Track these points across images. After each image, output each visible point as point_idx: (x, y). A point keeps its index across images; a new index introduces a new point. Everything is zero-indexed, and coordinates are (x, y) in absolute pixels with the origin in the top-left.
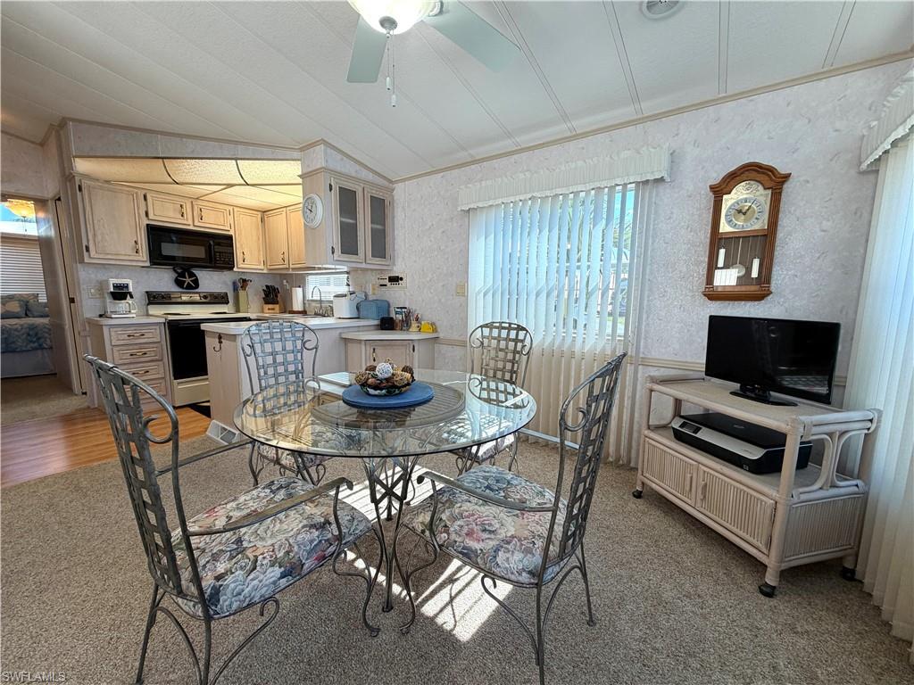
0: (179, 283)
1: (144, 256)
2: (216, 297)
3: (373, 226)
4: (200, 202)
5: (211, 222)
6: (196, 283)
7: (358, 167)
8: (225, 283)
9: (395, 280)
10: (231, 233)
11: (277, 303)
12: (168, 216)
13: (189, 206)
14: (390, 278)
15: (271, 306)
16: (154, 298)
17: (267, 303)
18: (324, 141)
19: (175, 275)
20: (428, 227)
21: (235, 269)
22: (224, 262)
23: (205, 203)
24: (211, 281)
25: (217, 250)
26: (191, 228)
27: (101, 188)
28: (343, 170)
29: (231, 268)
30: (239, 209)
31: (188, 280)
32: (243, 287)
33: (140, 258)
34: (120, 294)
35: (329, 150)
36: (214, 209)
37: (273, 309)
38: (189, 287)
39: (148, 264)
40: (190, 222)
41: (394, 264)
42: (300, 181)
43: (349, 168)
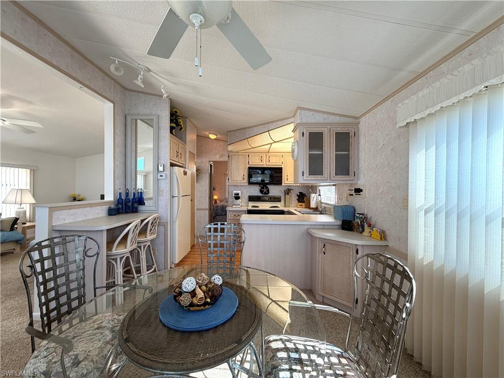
0: (261, 192)
1: (246, 180)
2: (275, 198)
3: (337, 153)
4: (270, 154)
5: (274, 162)
6: (268, 191)
7: (325, 116)
8: (281, 191)
9: (358, 191)
10: (282, 166)
11: (304, 202)
12: (256, 162)
13: (265, 156)
14: (355, 189)
15: (301, 204)
16: (252, 199)
17: (299, 202)
18: (300, 107)
19: (260, 188)
20: (380, 147)
21: (283, 184)
22: (278, 181)
23: (271, 154)
24: (274, 191)
25: (275, 175)
26: (265, 166)
27: (235, 155)
28: (314, 121)
29: (281, 184)
30: (286, 154)
31: (265, 190)
32: (288, 194)
33: (244, 182)
34: (237, 197)
35: (303, 112)
36: (275, 156)
37: (302, 205)
38: (265, 193)
39: (247, 184)
40: (265, 164)
41: (358, 179)
42: (292, 134)
43: (320, 118)
